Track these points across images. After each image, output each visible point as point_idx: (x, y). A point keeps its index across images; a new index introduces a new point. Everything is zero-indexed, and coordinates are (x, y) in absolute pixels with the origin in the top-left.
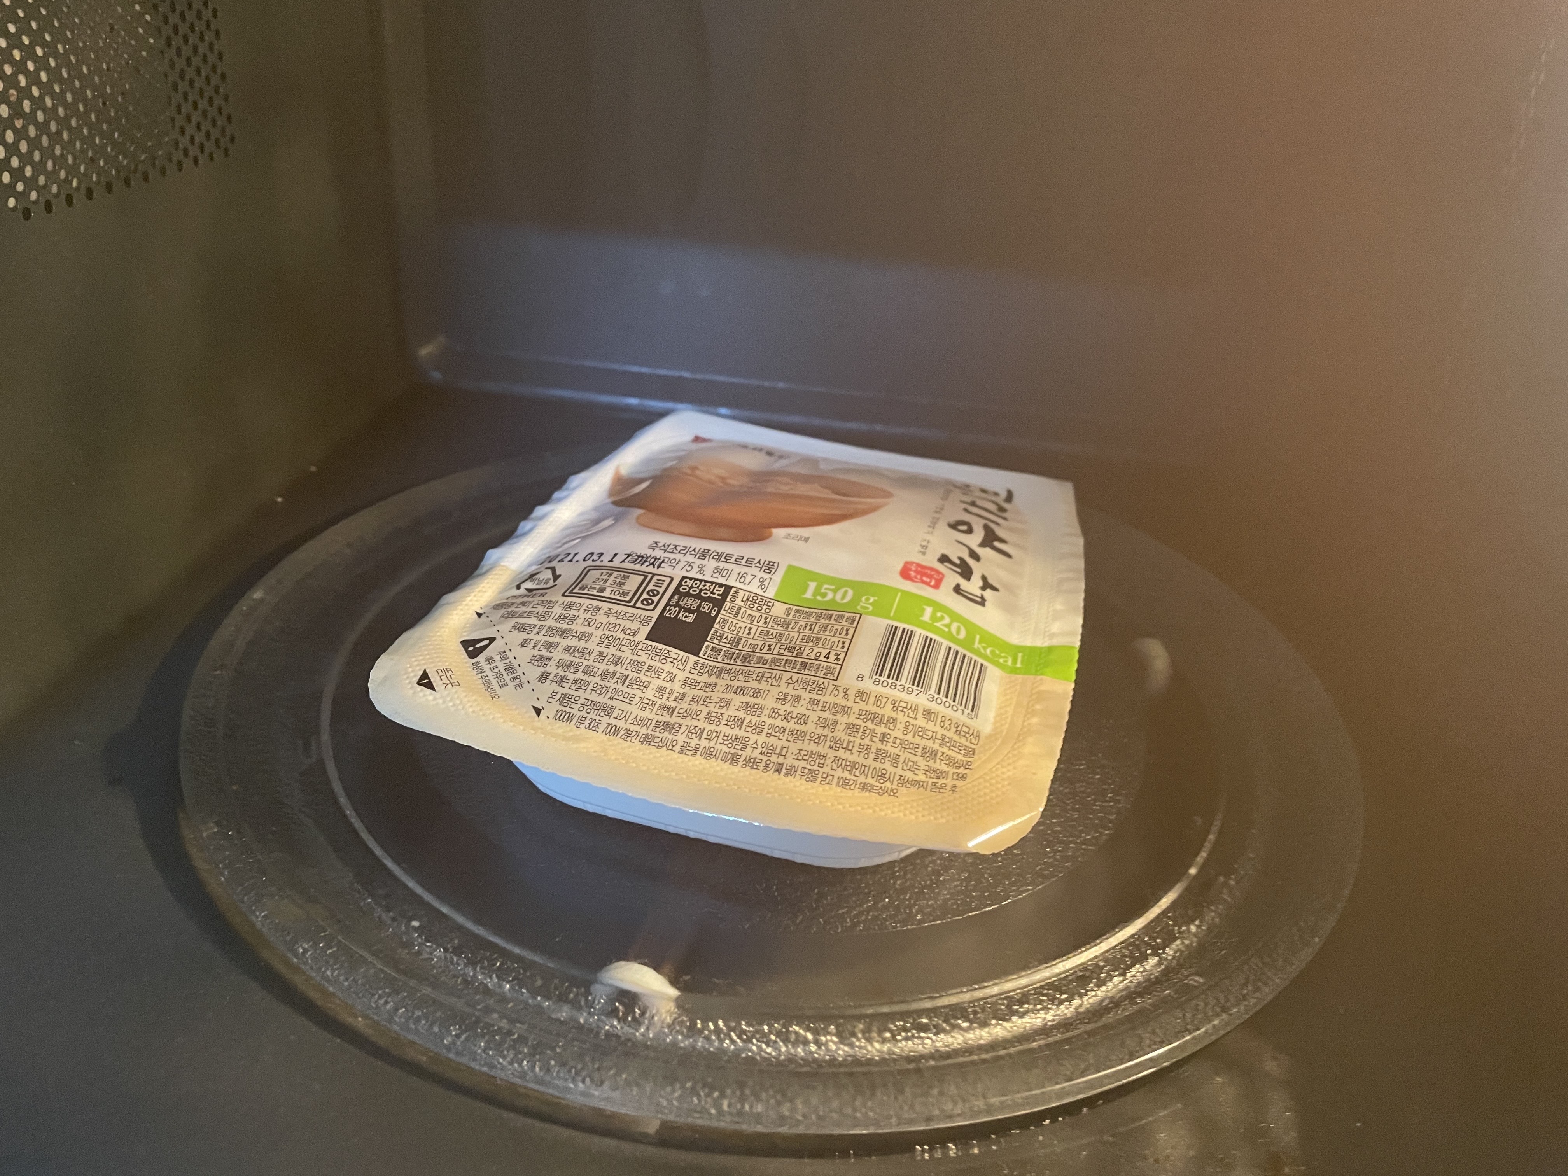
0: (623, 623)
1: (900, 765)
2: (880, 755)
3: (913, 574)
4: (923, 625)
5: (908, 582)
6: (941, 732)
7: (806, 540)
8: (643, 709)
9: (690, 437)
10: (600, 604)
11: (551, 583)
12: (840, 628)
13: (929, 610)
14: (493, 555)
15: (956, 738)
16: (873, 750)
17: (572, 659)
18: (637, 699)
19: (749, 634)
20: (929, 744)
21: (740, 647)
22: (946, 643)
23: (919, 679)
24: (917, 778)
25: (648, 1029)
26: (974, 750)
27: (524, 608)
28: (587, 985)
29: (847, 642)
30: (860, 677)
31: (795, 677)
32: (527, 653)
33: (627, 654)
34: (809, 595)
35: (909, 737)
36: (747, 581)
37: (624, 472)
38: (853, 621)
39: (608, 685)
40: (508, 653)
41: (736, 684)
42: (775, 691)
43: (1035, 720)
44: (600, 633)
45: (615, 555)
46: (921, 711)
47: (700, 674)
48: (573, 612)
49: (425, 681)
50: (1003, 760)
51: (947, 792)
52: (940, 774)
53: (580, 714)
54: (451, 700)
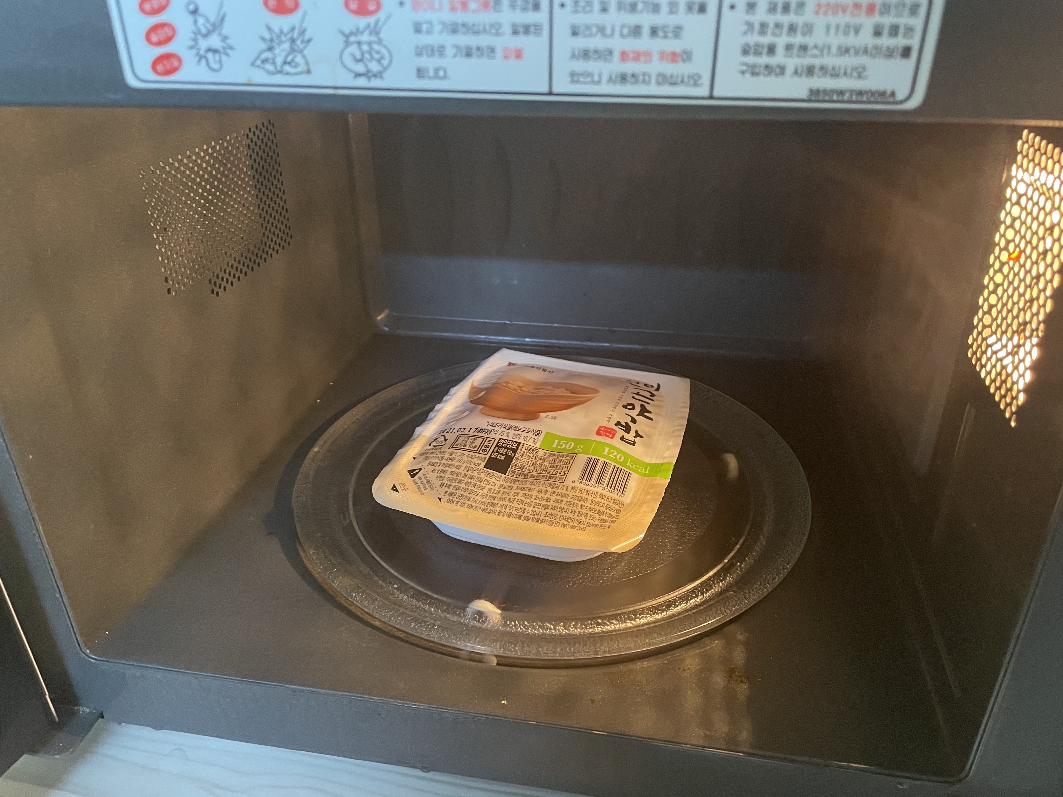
0: (474, 460)
1: (588, 518)
2: (580, 514)
3: (602, 432)
4: (604, 456)
5: (600, 437)
6: (606, 503)
7: (555, 418)
8: (483, 498)
9: (507, 363)
10: (464, 452)
11: (444, 443)
12: (567, 460)
13: (607, 449)
14: (418, 430)
15: (613, 505)
16: (577, 512)
17: (453, 477)
18: (480, 494)
19: (528, 464)
20: (601, 508)
21: (524, 470)
22: (613, 464)
23: (599, 481)
24: (595, 523)
25: (488, 624)
26: (620, 511)
27: (432, 455)
28: (464, 609)
29: (570, 466)
30: (574, 481)
31: (546, 482)
32: (435, 475)
33: (476, 474)
34: (555, 446)
35: (593, 506)
36: (528, 440)
37: (475, 384)
38: (573, 457)
39: (468, 487)
40: (427, 475)
41: (521, 486)
42: (537, 488)
43: (649, 497)
44: (464, 465)
45: (471, 429)
46: (599, 495)
47: (507, 482)
48: (453, 456)
49: (394, 488)
50: (632, 514)
51: (606, 528)
52: (605, 521)
53: (457, 500)
54: (405, 496)
